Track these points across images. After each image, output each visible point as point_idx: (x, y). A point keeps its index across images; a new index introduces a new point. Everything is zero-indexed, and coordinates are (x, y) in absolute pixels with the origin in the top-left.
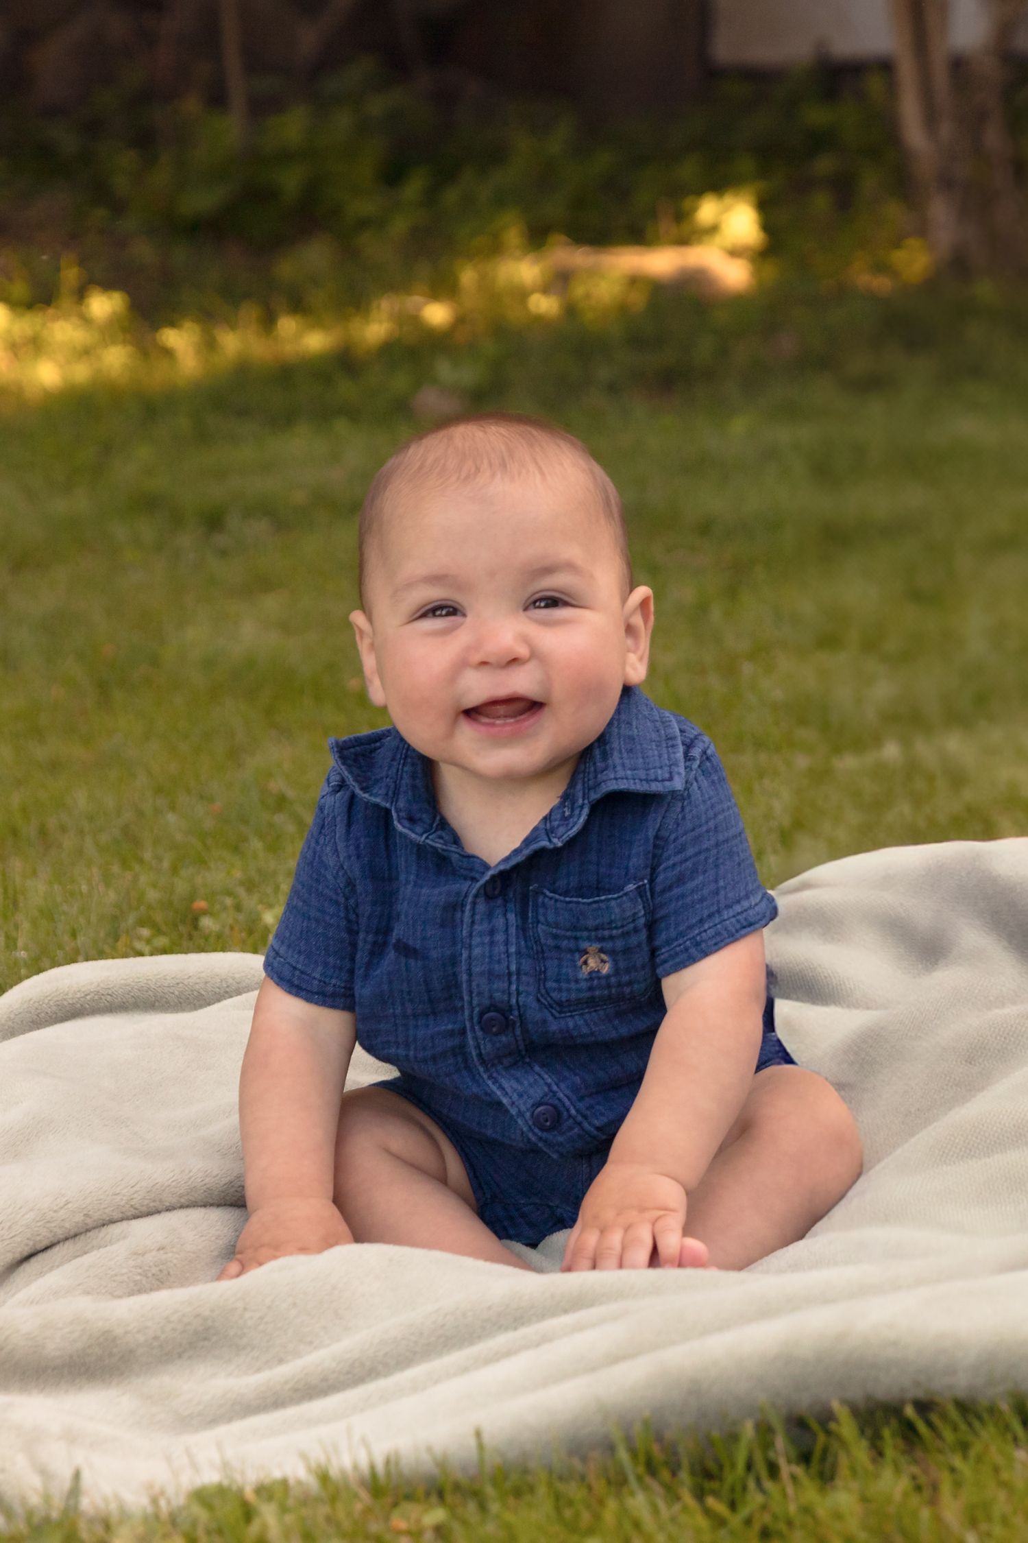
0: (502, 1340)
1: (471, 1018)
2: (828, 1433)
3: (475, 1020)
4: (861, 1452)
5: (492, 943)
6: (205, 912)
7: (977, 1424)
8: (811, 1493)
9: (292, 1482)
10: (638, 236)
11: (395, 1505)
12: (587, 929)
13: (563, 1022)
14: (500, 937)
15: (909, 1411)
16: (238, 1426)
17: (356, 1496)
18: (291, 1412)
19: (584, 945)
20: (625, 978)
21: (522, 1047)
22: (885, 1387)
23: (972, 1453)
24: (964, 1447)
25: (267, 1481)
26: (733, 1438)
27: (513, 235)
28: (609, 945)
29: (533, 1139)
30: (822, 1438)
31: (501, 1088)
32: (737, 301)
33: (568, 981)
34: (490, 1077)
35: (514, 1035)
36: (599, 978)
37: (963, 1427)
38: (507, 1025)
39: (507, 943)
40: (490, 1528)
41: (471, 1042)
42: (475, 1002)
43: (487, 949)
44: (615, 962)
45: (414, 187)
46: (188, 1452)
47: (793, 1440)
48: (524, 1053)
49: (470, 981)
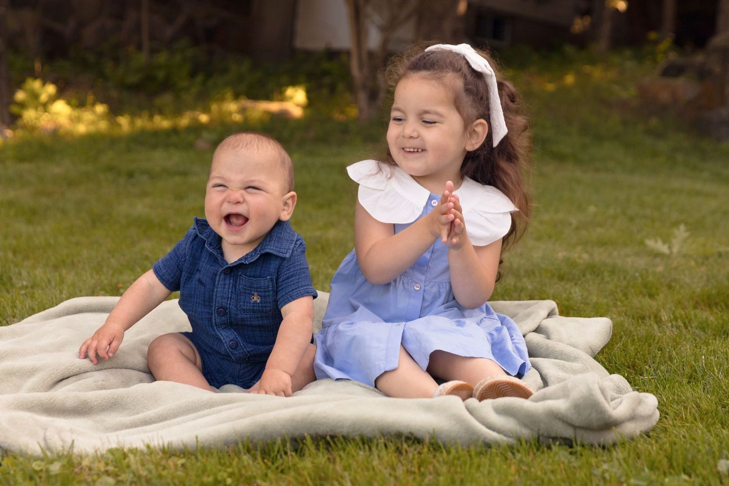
0: (206, 411)
1: (215, 310)
2: (303, 443)
3: (216, 311)
4: (312, 448)
5: (224, 288)
6: (121, 288)
7: (348, 443)
8: (297, 459)
9: (139, 449)
10: (268, 98)
11: (170, 457)
12: (254, 288)
13: (243, 315)
14: (227, 286)
15: (328, 438)
16: (123, 431)
17: (158, 454)
18: (140, 428)
19: (253, 292)
20: (264, 305)
21: (228, 322)
22: (321, 431)
23: (346, 452)
24: (344, 450)
25: (132, 448)
26: (274, 443)
27: (229, 95)
28: (260, 294)
29: (228, 351)
30: (301, 445)
31: (221, 334)
32: (298, 121)
33: (247, 303)
34: (218, 330)
35: (227, 318)
36: (256, 303)
37: (344, 444)
38: (225, 314)
39: (229, 288)
40: (199, 464)
41: (213, 318)
42: (217, 305)
43: (222, 289)
44: (261, 299)
45: (199, 78)
46: (108, 438)
47: (292, 445)
48: (229, 325)
49: (216, 298)
